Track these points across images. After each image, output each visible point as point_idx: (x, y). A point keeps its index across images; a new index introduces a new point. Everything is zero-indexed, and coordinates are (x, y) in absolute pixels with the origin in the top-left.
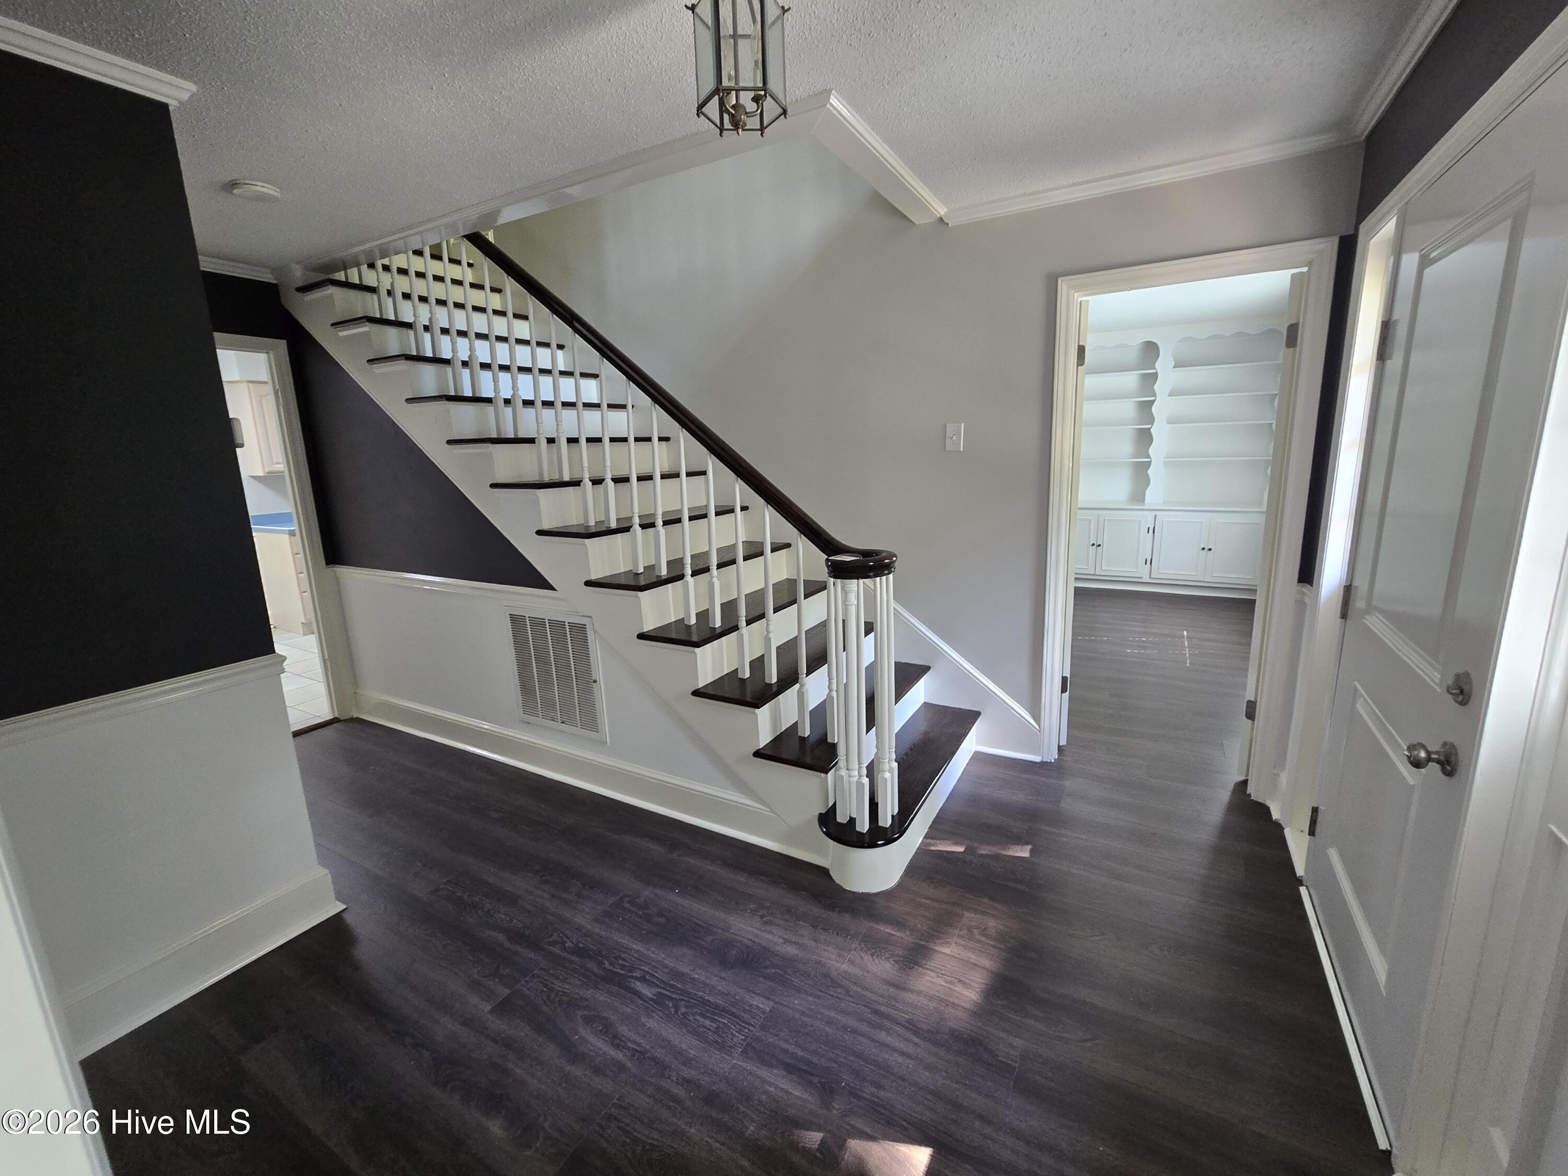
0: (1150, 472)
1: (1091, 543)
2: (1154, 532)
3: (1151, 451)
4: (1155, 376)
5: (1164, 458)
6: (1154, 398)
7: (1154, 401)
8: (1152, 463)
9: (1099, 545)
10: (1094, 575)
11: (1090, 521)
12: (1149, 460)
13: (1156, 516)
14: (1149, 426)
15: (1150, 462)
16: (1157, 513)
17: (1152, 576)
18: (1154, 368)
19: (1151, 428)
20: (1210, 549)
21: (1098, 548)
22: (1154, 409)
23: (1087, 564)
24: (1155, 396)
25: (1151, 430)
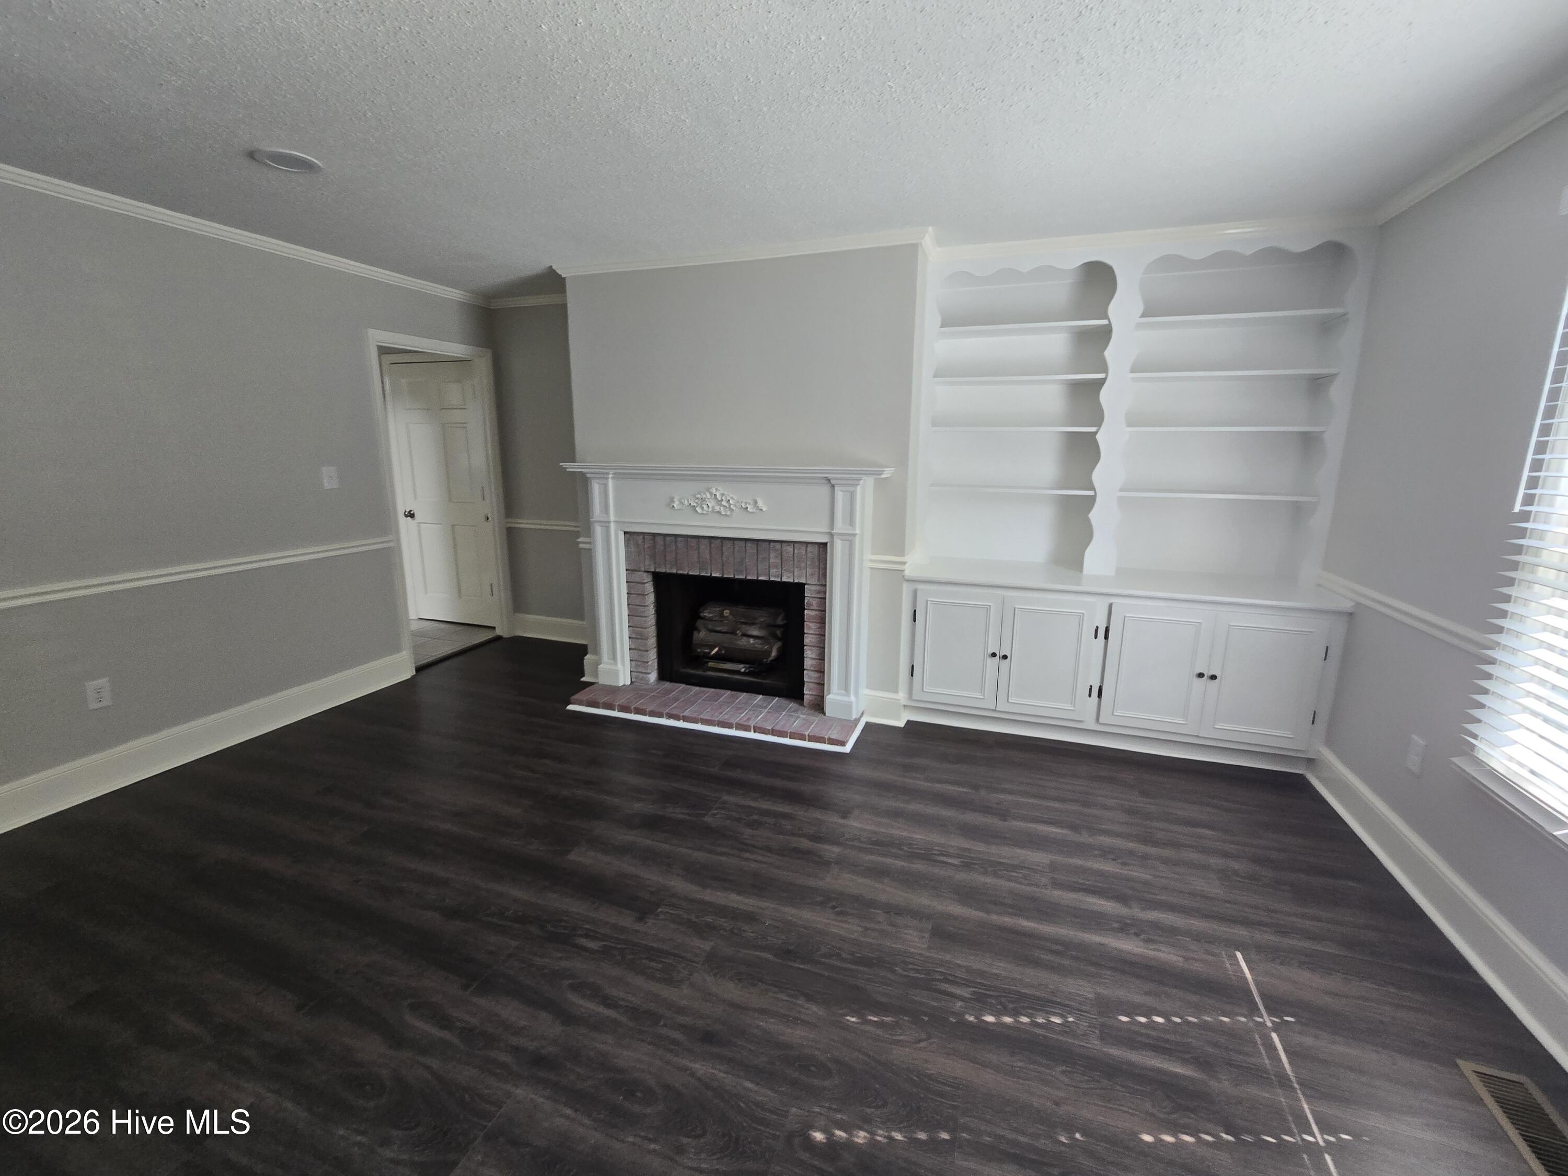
0: (1094, 516)
1: (990, 651)
2: (1106, 637)
3: (1098, 476)
4: (1105, 333)
5: (1121, 490)
6: (1102, 376)
7: (1102, 382)
8: (1098, 499)
9: (1005, 657)
10: (995, 710)
11: (988, 608)
12: (1091, 493)
13: (1111, 606)
14: (1093, 429)
15: (1092, 499)
16: (1112, 600)
17: (1101, 721)
18: (1106, 317)
19: (1096, 433)
20: (1213, 677)
21: (1004, 662)
22: (1105, 396)
23: (982, 691)
24: (1105, 370)
25: (1098, 437)
